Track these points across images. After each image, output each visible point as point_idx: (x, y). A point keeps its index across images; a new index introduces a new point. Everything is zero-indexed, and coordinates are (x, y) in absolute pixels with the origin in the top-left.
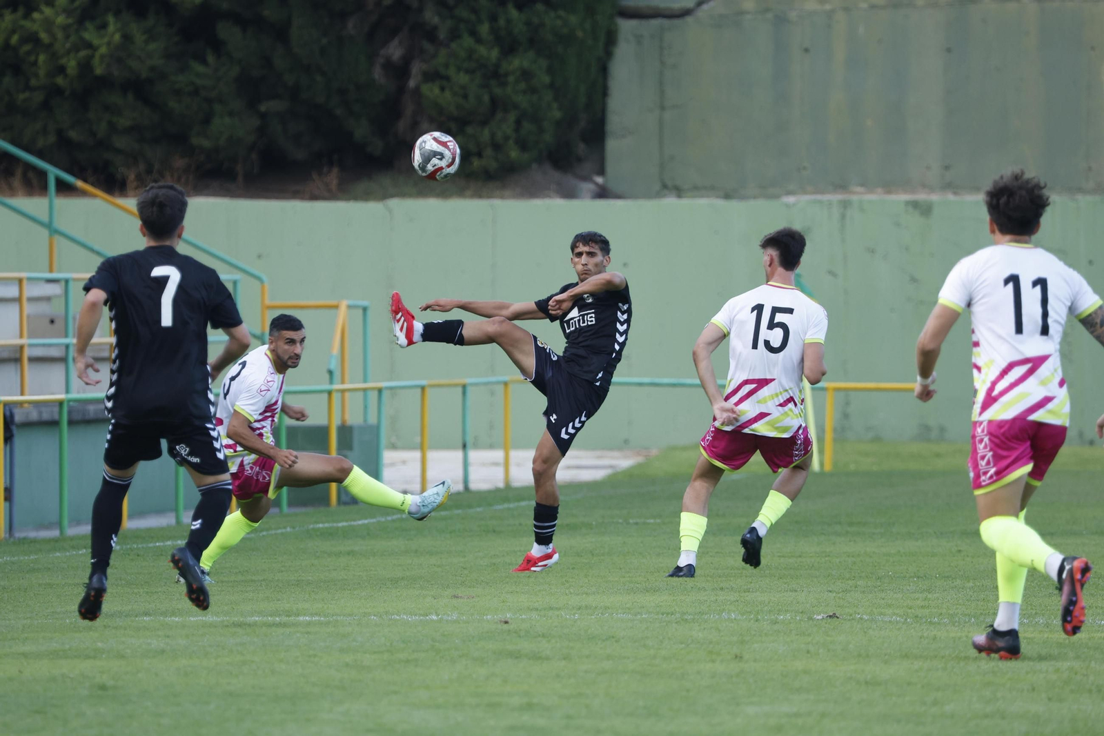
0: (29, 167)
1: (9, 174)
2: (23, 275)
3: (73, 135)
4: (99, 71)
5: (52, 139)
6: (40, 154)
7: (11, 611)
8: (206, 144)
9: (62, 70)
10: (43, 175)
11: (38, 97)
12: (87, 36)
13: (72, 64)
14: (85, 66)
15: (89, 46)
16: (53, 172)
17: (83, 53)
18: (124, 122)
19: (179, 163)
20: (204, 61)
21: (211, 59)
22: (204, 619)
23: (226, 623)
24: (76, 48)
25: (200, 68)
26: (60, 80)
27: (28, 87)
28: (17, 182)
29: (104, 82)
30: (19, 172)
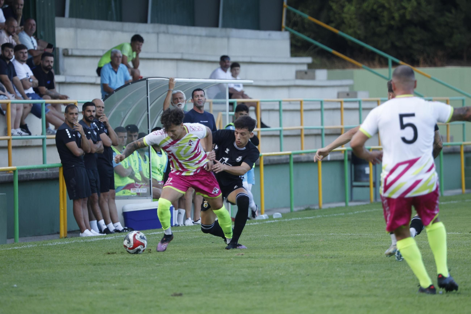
0: (381, 57)
1: (373, 59)
2: (379, 99)
3: (398, 44)
4: (408, 17)
5: (389, 45)
6: (385, 51)
7: (377, 230)
8: (450, 45)
9: (393, 18)
10: (386, 60)
11: (384, 29)
12: (403, 4)
13: (396, 15)
14: (403, 16)
15: (405, 8)
16: (391, 58)
17: (402, 11)
18: (416, 38)
19: (440, 53)
20: (451, 12)
21: (453, 11)
22: (453, 233)
23: (462, 235)
24: (399, 10)
25: (448, 14)
26: (392, 23)
27: (381, 26)
28: (376, 62)
29: (410, 23)
30: (377, 58)
